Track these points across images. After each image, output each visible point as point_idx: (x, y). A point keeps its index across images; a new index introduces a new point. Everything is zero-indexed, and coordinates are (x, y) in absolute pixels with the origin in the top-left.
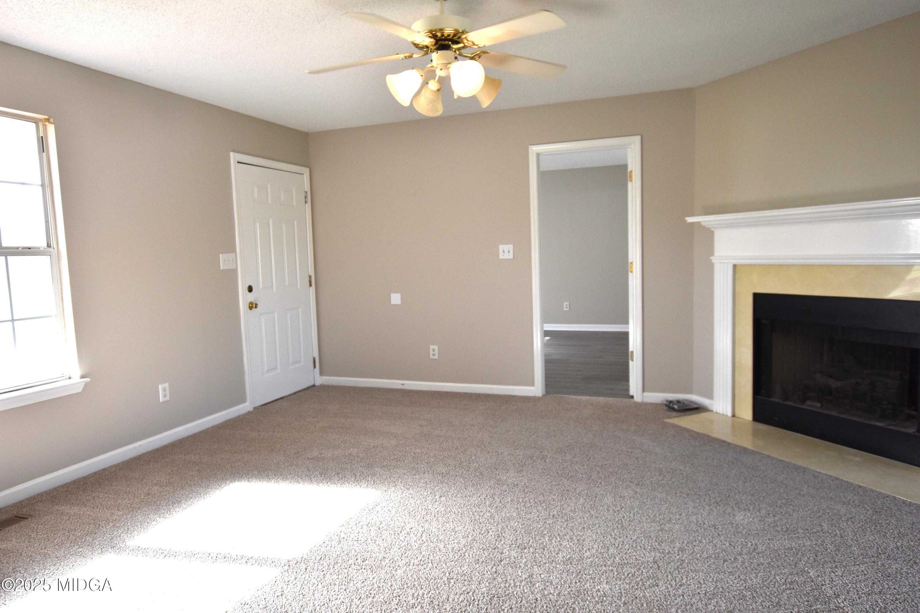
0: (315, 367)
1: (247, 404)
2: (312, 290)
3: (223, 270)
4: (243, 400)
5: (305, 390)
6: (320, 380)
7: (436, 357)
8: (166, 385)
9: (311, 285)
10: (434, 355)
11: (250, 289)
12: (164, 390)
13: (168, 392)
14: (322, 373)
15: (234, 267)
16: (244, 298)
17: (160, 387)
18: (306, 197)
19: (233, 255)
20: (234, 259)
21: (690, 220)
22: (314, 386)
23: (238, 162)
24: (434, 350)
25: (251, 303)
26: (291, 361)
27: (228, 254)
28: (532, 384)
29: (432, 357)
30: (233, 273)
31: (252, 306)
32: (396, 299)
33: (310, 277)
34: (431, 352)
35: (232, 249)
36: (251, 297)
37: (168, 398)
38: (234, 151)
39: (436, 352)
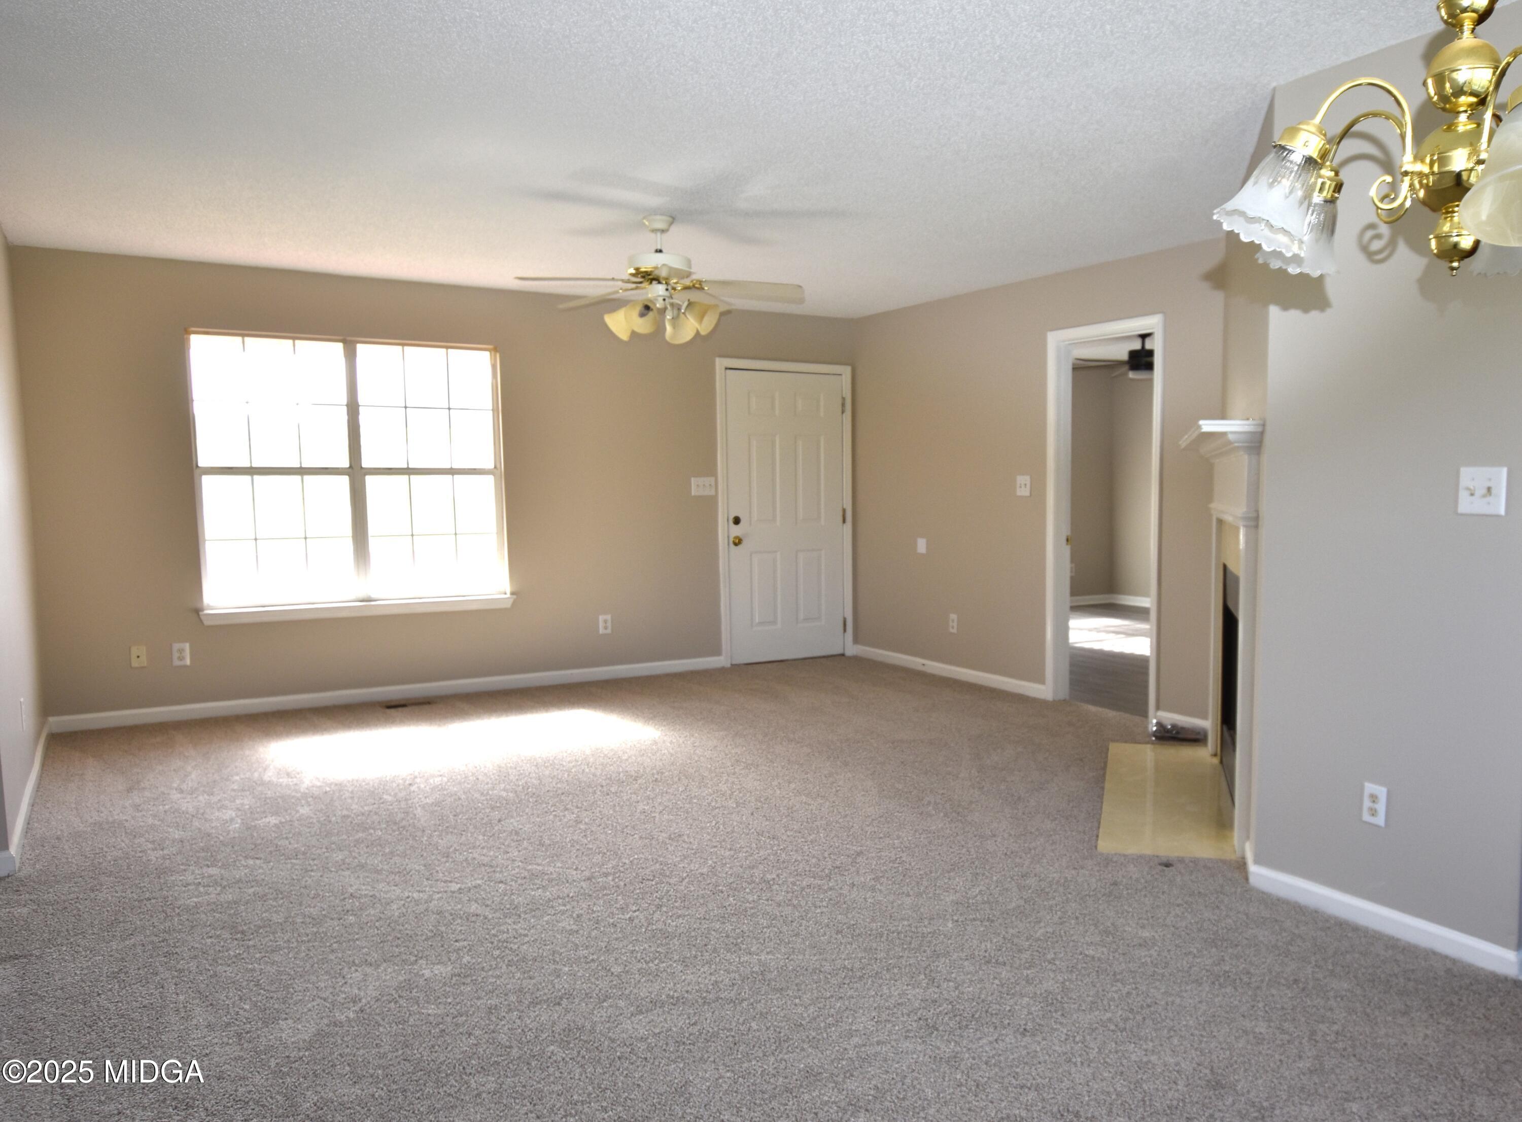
0: (845, 630)
1: (722, 658)
2: (848, 527)
3: (695, 496)
4: (717, 652)
5: (824, 657)
6: (852, 650)
7: (954, 631)
8: (609, 617)
9: (844, 521)
10: (953, 627)
11: (737, 521)
12: (605, 621)
13: (609, 624)
14: (856, 640)
15: (713, 493)
16: (724, 531)
17: (601, 618)
18: (843, 405)
19: (712, 479)
20: (713, 483)
22: (843, 655)
23: (726, 369)
24: (953, 621)
25: (736, 537)
26: (801, 616)
27: (702, 479)
28: (1041, 680)
29: (952, 630)
30: (710, 503)
31: (738, 542)
32: (922, 546)
33: (844, 511)
34: (951, 624)
35: (711, 471)
36: (736, 531)
37: (609, 631)
38: (720, 356)
39: (955, 624)
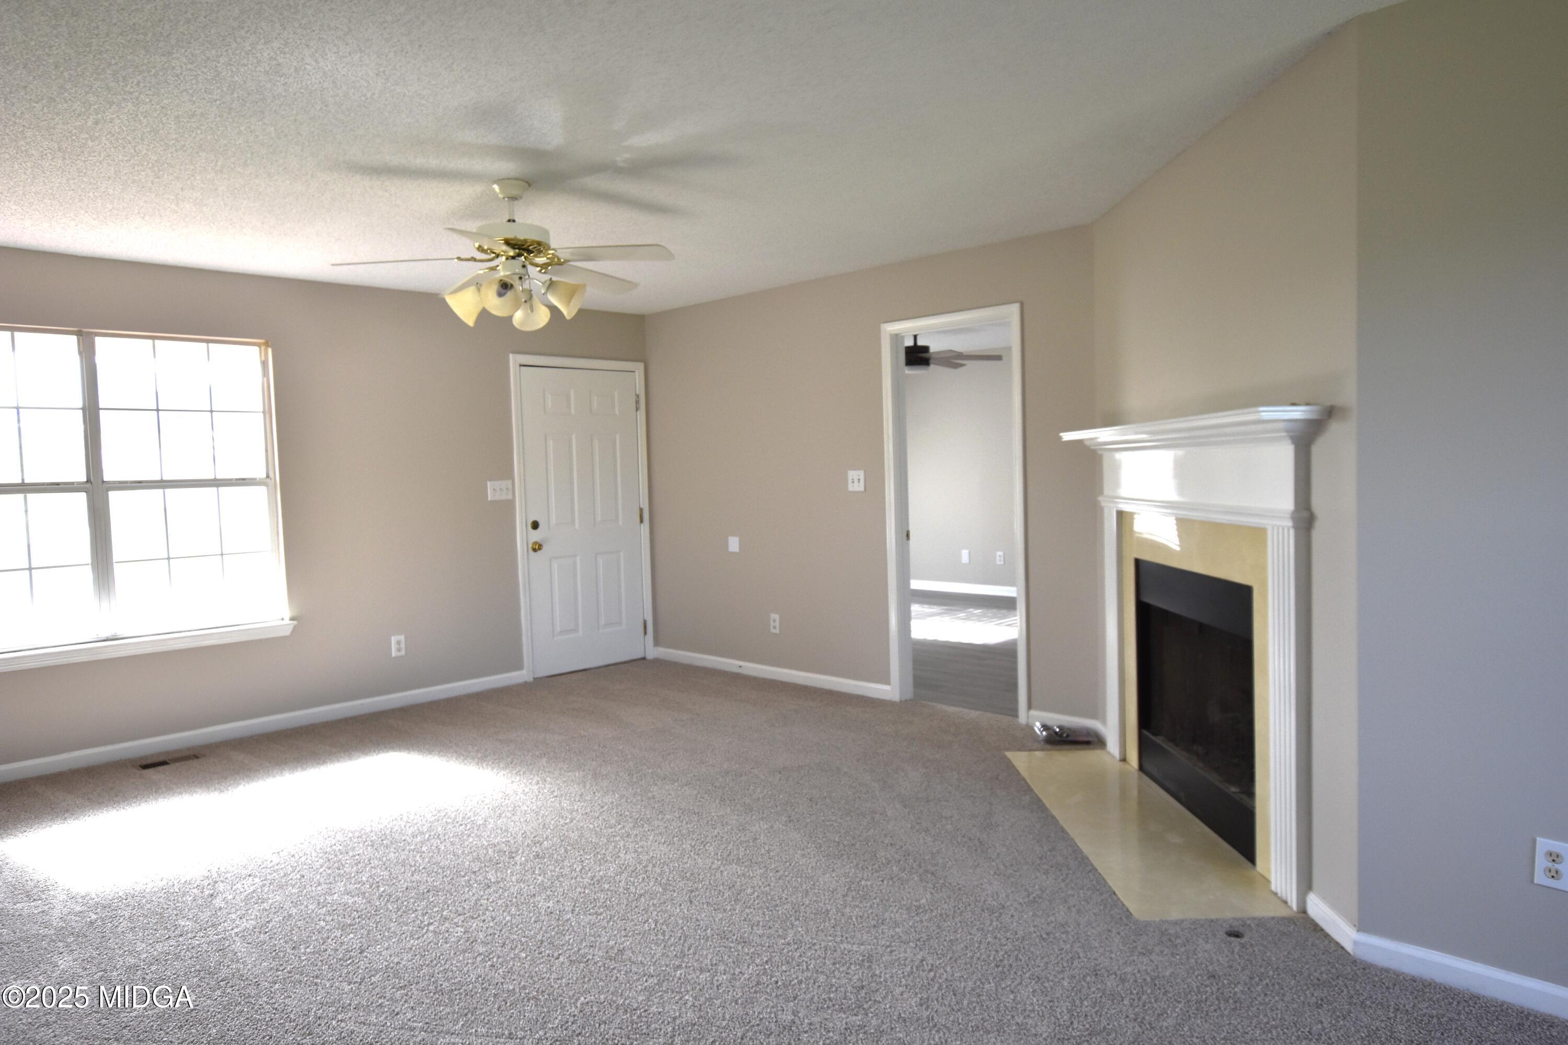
0: (645, 633)
1: (524, 672)
2: (645, 528)
3: (493, 502)
4: (518, 666)
5: (625, 662)
6: (653, 652)
7: (777, 631)
8: (402, 638)
9: (642, 521)
10: (775, 627)
11: (535, 525)
12: (399, 643)
13: (403, 646)
14: (657, 643)
15: (510, 497)
16: (522, 537)
17: (394, 639)
18: (637, 402)
19: (509, 483)
20: (510, 487)
21: (1067, 436)
22: (644, 659)
23: (520, 366)
24: (774, 621)
25: (535, 543)
26: (602, 622)
27: (500, 482)
28: (885, 679)
29: (773, 630)
30: (508, 506)
31: (537, 547)
32: (734, 544)
33: (641, 510)
34: (772, 624)
35: (507, 474)
36: (535, 536)
37: (403, 653)
38: (515, 352)
39: (777, 624)
